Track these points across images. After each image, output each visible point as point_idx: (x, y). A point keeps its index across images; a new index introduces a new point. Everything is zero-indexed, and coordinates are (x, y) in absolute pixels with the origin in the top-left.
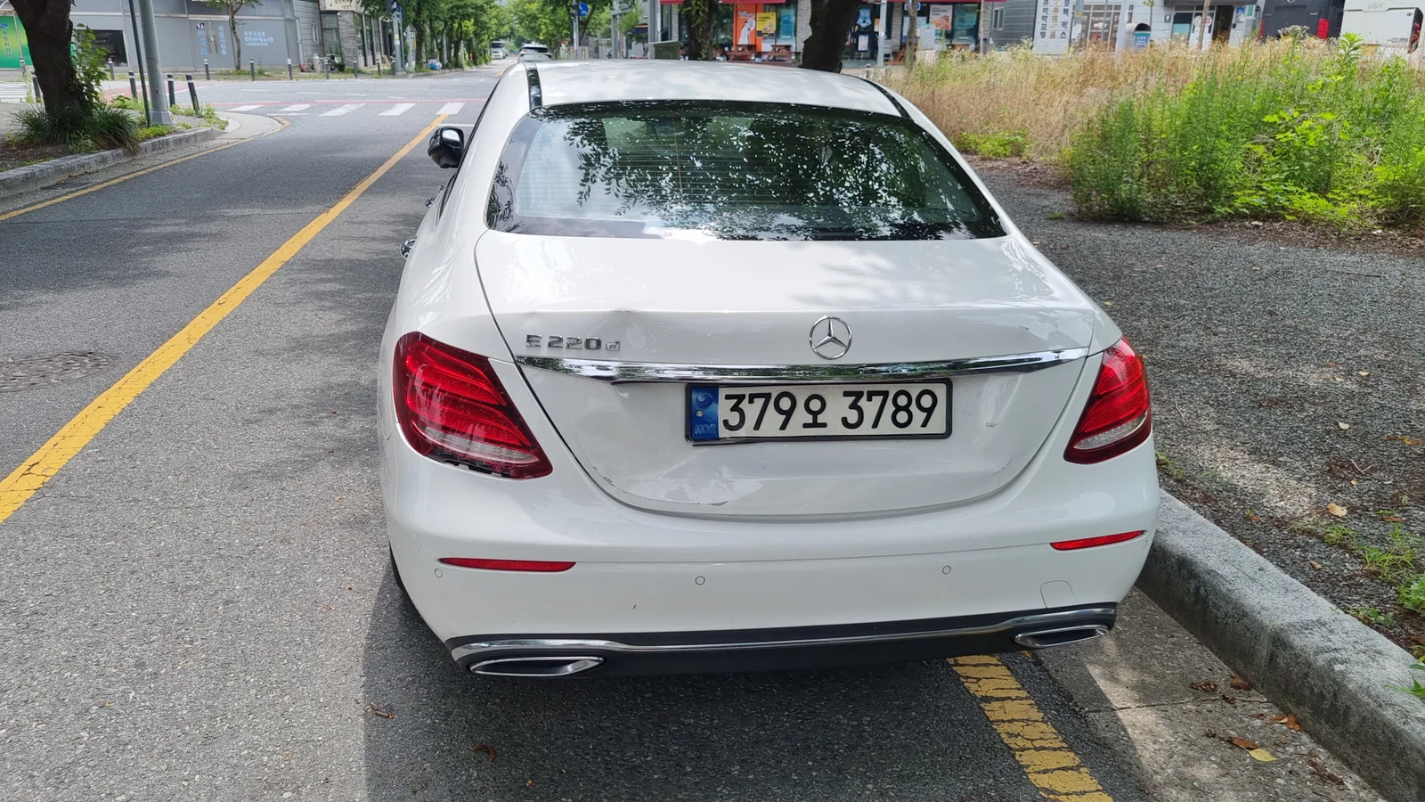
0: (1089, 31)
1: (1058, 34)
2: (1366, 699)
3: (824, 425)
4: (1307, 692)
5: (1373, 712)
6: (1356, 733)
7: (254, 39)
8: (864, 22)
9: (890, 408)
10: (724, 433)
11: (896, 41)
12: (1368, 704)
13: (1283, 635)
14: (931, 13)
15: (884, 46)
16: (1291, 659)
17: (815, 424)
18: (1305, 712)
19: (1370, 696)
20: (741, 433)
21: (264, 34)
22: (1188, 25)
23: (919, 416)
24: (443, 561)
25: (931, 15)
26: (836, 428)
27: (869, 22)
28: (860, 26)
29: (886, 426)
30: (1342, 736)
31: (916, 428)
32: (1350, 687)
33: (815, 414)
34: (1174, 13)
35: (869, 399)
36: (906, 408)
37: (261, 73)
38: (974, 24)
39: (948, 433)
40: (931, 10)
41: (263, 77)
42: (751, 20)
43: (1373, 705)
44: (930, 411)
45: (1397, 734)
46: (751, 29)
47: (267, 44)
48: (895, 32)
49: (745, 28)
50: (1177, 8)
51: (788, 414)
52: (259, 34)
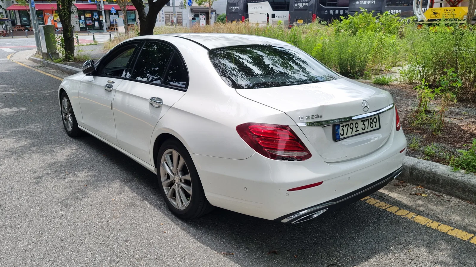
0: (171, 20)
1: (161, 21)
2: (444, 175)
3: (359, 130)
4: (424, 179)
5: (447, 177)
6: (442, 184)
8: (96, 17)
9: (370, 123)
10: (340, 137)
11: (109, 23)
12: (445, 176)
13: (414, 167)
14: (119, 14)
15: (105, 25)
16: (418, 172)
18: (424, 183)
19: (445, 174)
20: (343, 136)
22: (198, 18)
23: (375, 124)
24: (288, 190)
25: (119, 15)
27: (97, 17)
28: (94, 18)
29: (370, 128)
30: (437, 186)
31: (374, 128)
32: (439, 174)
33: (357, 128)
34: (194, 14)
35: (366, 122)
36: (372, 123)
38: (134, 17)
39: (380, 128)
40: (119, 13)
42: (51, 16)
43: (447, 176)
45: (455, 181)
46: (52, 19)
48: (108, 20)
49: (49, 19)
50: (195, 13)
51: (352, 129)
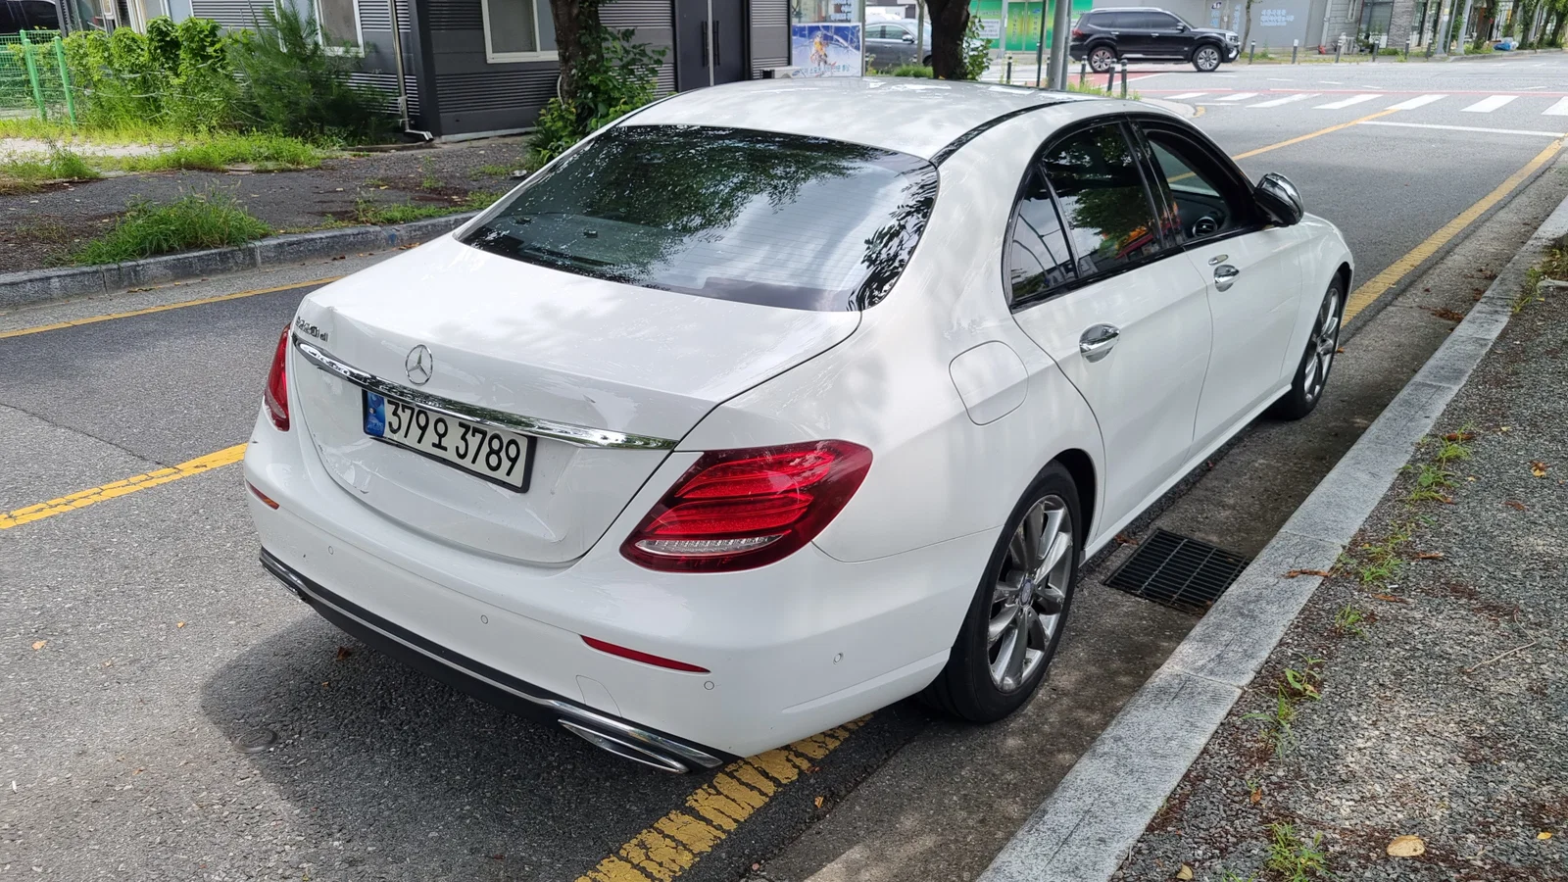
3: (445, 449)
7: (1272, 18)
9: (485, 449)
10: (387, 433)
17: (438, 446)
20: (395, 437)
21: (1284, 12)
23: (506, 464)
26: (451, 456)
29: (481, 466)
31: (500, 474)
33: (441, 436)
35: (473, 435)
36: (497, 453)
37: (1264, 56)
39: (525, 489)
41: (1264, 60)
44: (514, 461)
47: (1285, 24)
51: (424, 429)
52: (1279, 12)
